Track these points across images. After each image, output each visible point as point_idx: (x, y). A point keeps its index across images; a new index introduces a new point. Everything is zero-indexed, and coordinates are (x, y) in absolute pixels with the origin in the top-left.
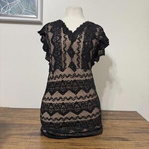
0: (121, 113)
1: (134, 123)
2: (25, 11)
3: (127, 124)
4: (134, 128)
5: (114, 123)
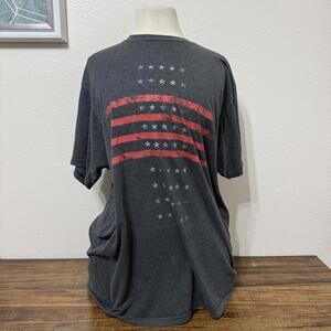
0: (278, 264)
1: (314, 292)
2: (20, 12)
3: (297, 296)
4: (314, 311)
5: (262, 296)
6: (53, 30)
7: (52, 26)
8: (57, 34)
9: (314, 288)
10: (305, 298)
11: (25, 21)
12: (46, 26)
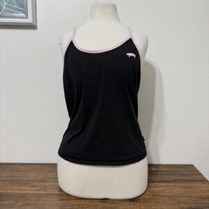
0: (168, 169)
1: (189, 188)
2: (7, 6)
3: (177, 190)
4: (188, 199)
5: (156, 189)
6: (27, 18)
7: (27, 15)
8: (29, 20)
9: (189, 185)
10: (183, 191)
11: (11, 12)
12: (23, 15)
